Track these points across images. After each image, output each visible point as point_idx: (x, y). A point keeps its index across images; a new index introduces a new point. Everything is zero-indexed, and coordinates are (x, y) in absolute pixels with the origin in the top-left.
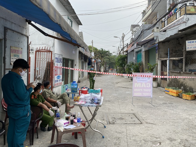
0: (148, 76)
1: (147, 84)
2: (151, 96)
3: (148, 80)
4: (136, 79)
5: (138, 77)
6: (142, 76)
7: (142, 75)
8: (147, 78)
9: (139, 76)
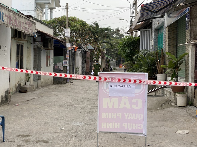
0: (135, 81)
1: (134, 101)
2: (145, 132)
3: (137, 91)
4: (107, 87)
5: (111, 82)
6: (119, 80)
7: (120, 77)
8: (133, 86)
9: (113, 79)
